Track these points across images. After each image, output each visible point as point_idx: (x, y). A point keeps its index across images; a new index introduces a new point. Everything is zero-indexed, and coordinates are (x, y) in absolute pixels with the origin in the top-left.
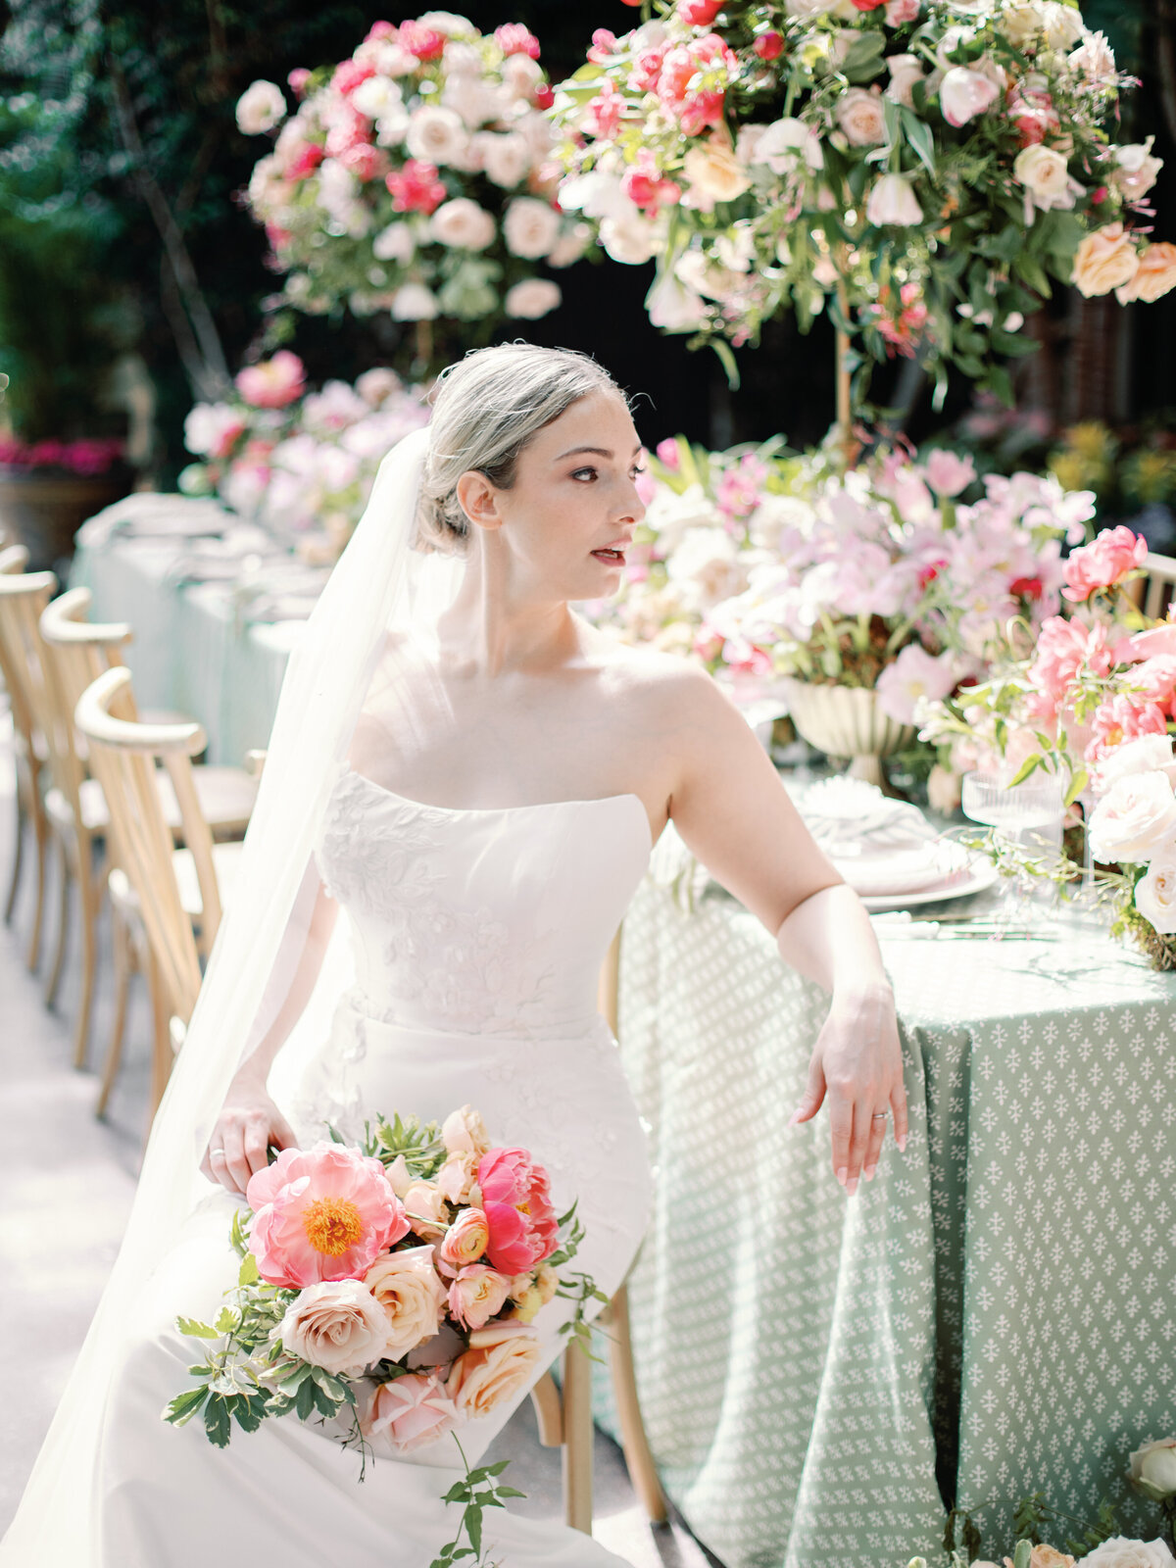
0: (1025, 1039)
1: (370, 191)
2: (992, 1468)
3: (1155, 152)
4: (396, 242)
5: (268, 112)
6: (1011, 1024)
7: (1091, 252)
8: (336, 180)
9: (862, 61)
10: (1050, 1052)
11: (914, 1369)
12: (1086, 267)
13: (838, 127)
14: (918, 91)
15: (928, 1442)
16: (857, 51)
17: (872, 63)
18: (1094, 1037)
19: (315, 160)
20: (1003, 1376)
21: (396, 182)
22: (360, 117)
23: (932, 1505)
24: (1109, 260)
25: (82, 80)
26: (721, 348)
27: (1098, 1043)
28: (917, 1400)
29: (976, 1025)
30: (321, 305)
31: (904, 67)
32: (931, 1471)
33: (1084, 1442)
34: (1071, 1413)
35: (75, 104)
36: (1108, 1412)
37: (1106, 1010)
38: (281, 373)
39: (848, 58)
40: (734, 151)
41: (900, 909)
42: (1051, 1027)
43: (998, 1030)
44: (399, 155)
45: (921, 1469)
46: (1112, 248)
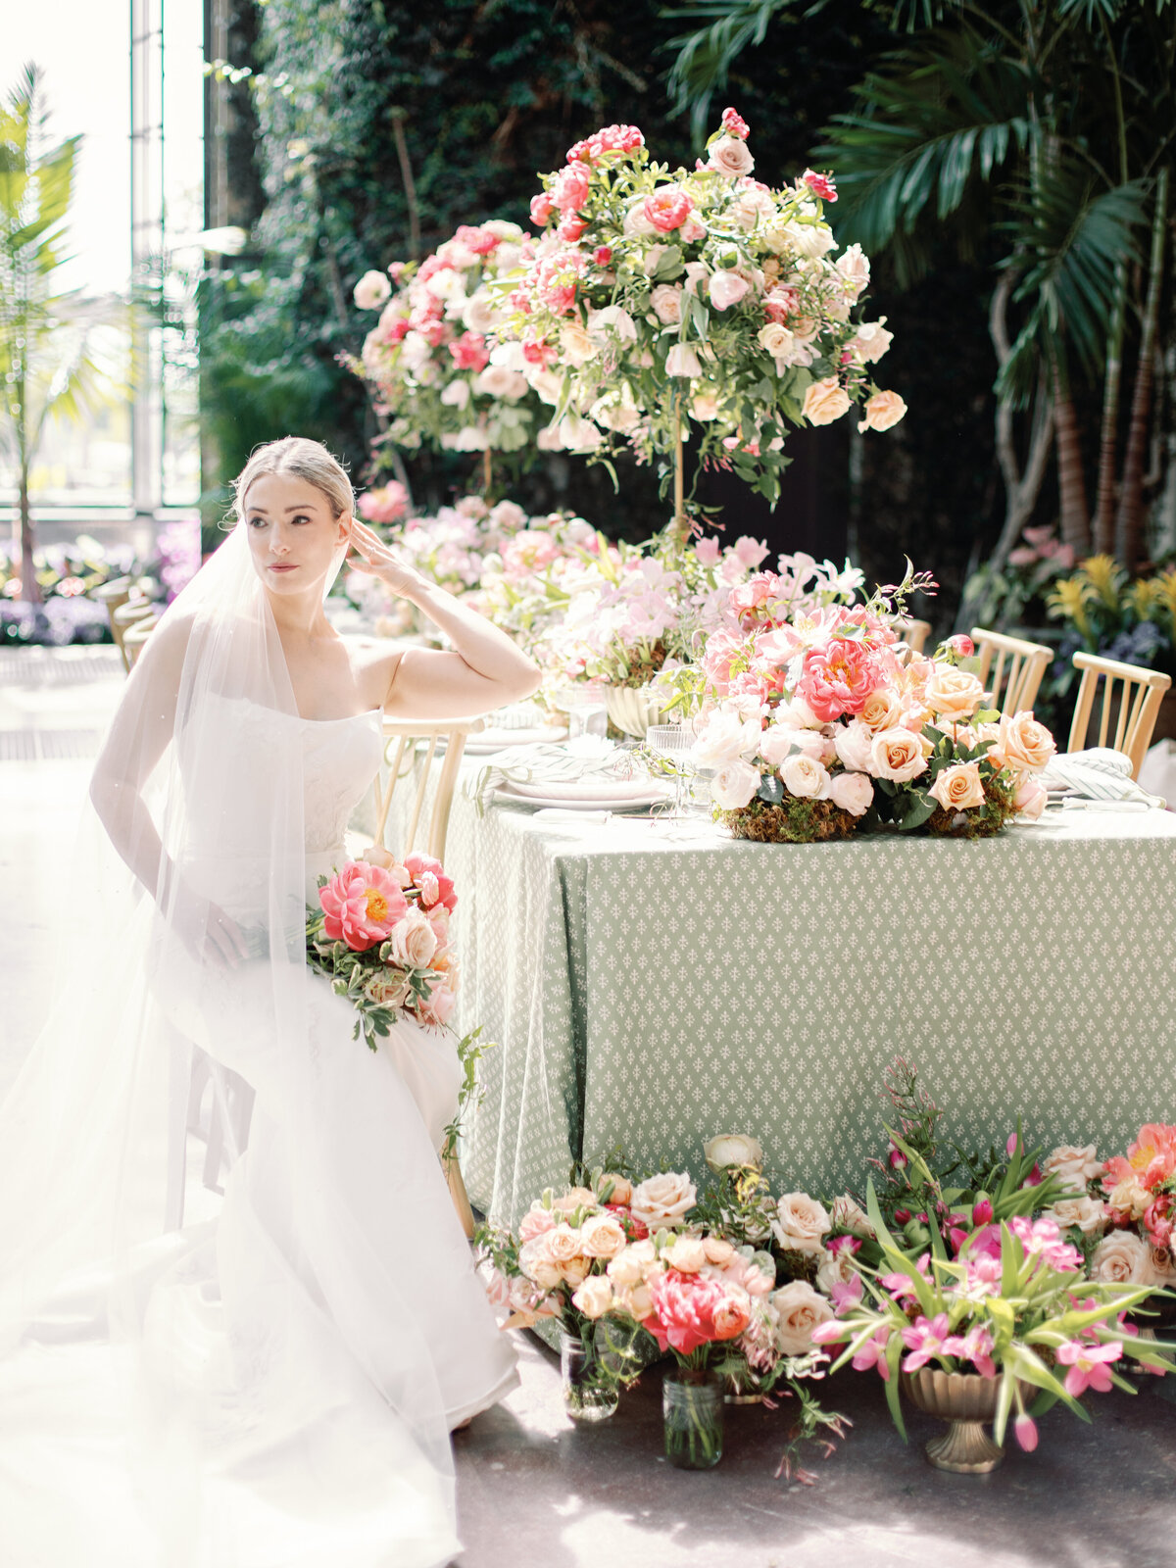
0: (623, 867)
1: (439, 354)
2: (603, 1138)
3: (886, 327)
4: (456, 394)
5: (377, 295)
6: (615, 858)
7: (814, 394)
8: (416, 346)
9: (669, 266)
10: (641, 877)
11: (556, 1074)
12: (810, 406)
13: (652, 310)
14: (700, 286)
15: (564, 1121)
16: (664, 260)
17: (676, 267)
18: (671, 869)
19: (403, 331)
20: (609, 1081)
21: (455, 348)
22: (435, 300)
23: (567, 1160)
24: (826, 399)
25: (302, 261)
26: (608, 464)
27: (675, 874)
28: (557, 1093)
29: (592, 857)
30: (413, 441)
31: (696, 270)
32: (566, 1139)
33: (677, 1136)
34: (665, 1115)
35: (297, 280)
36: (694, 1118)
37: (680, 854)
38: (394, 494)
39: (659, 264)
40: (585, 326)
41: (606, 809)
42: (642, 861)
43: (606, 860)
44: (460, 328)
45: (560, 1137)
46: (828, 392)
